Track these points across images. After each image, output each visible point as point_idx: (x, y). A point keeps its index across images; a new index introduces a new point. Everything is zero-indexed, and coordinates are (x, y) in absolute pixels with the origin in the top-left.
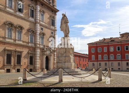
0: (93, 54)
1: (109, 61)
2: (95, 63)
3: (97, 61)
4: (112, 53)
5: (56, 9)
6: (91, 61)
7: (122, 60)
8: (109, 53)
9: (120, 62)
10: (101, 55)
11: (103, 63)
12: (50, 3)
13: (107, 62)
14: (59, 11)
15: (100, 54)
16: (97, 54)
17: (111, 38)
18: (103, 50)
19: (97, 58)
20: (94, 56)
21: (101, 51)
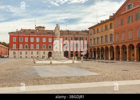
0: (15, 43)
1: (29, 50)
2: (16, 52)
3: (18, 50)
4: (32, 43)
6: (11, 50)
7: (40, 50)
8: (29, 43)
9: (39, 51)
10: (22, 45)
11: (24, 52)
13: (28, 51)
15: (21, 43)
16: (18, 43)
18: (24, 40)
19: (18, 47)
20: (15, 45)
21: (22, 41)
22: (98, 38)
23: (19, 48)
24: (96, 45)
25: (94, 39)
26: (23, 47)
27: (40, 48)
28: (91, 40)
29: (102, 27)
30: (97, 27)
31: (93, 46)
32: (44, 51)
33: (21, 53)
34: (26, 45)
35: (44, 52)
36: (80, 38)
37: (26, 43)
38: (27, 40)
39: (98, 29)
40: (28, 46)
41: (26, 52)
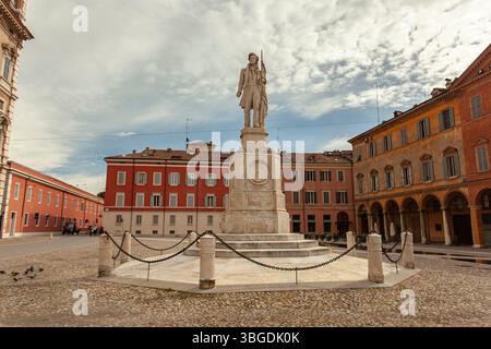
0: (121, 189)
1: (164, 210)
2: (126, 216)
3: (132, 210)
4: (174, 189)
5: (24, 28)
6: (110, 210)
7: (197, 210)
8: (166, 187)
9: (194, 214)
10: (143, 194)
11: (147, 217)
13: (160, 214)
14: (32, 37)
15: (141, 189)
16: (131, 190)
17: (169, 150)
18: (150, 179)
19: (130, 201)
20: (123, 194)
21: (145, 182)
22: (389, 169)
23: (133, 203)
24: (380, 194)
25: (374, 173)
26: (147, 202)
27: (196, 205)
28: (360, 176)
29: (403, 132)
30: (385, 133)
31: (372, 195)
32: (211, 214)
33: (139, 220)
34: (155, 194)
35: (210, 217)
36: (322, 173)
37: (157, 189)
38: (157, 180)
39: (386, 138)
40: (161, 200)
41: (156, 218)
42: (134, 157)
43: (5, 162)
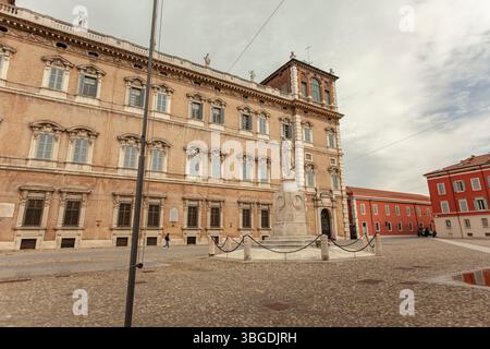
0: (443, 198)
2: (454, 220)
3: (458, 215)
6: (439, 216)
10: (465, 200)
11: (476, 221)
12: (323, 105)
14: (343, 116)
15: (462, 196)
16: (453, 197)
18: (468, 185)
19: (455, 207)
20: (447, 202)
21: (464, 189)
23: (457, 208)
26: (471, 206)
33: (467, 223)
34: (477, 199)
37: (478, 194)
38: (476, 185)
40: (485, 203)
41: (484, 220)
42: (447, 171)
43: (344, 193)
